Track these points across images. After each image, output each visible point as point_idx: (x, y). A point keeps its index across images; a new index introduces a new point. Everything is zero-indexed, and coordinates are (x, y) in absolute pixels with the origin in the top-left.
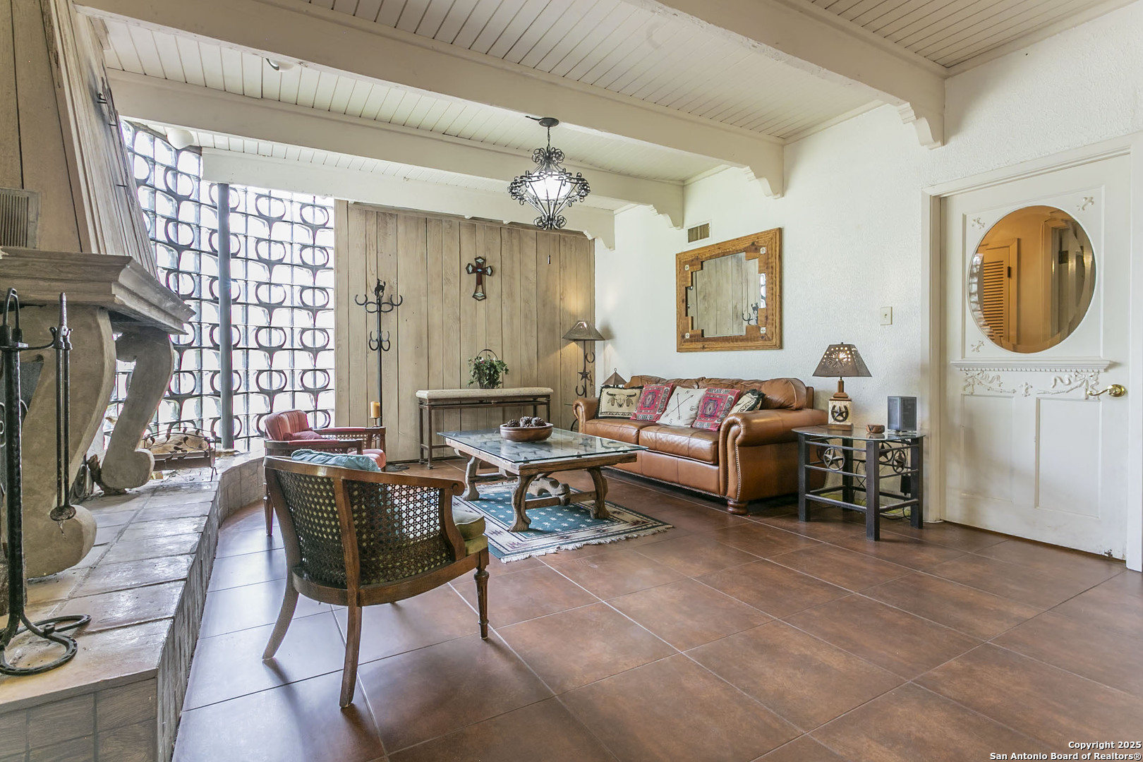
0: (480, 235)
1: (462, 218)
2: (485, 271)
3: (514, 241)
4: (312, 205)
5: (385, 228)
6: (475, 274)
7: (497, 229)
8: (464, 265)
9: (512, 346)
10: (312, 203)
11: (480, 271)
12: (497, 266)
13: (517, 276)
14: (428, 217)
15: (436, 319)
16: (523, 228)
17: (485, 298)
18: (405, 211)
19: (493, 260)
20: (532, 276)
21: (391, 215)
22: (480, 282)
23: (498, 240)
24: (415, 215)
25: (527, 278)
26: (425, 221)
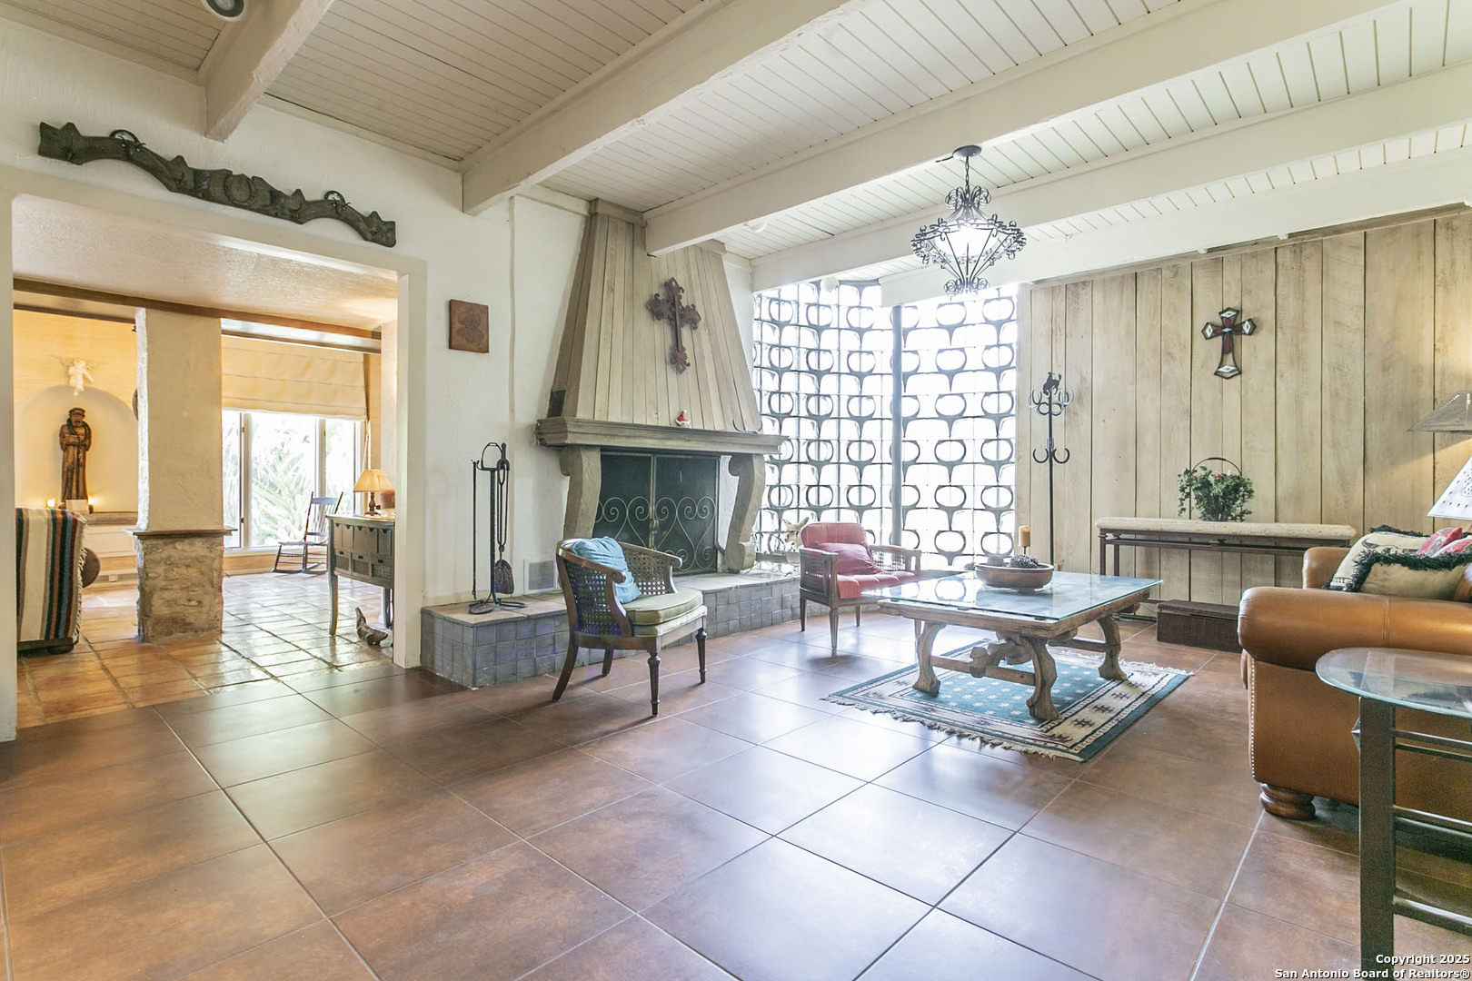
0: (1231, 274)
1: (1194, 255)
2: (1237, 329)
3: (1307, 264)
4: (996, 299)
5: (1077, 302)
6: (1220, 339)
7: (1266, 252)
8: (1198, 327)
9: (1298, 451)
10: (997, 296)
11: (1230, 331)
12: (1267, 316)
13: (1314, 322)
14: (1138, 271)
15: (1149, 415)
16: (1325, 235)
17: (1240, 373)
18: (1102, 272)
19: (1257, 305)
20: (1353, 320)
21: (1084, 283)
22: (1228, 348)
23: (1270, 273)
24: (1118, 274)
25: (1338, 324)
26: (1133, 277)
